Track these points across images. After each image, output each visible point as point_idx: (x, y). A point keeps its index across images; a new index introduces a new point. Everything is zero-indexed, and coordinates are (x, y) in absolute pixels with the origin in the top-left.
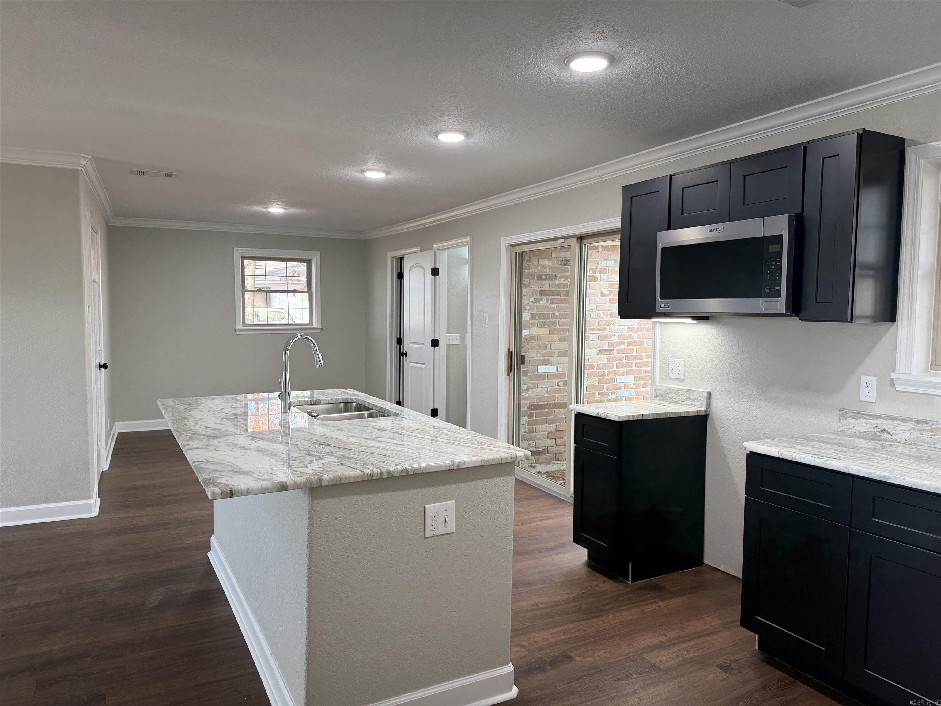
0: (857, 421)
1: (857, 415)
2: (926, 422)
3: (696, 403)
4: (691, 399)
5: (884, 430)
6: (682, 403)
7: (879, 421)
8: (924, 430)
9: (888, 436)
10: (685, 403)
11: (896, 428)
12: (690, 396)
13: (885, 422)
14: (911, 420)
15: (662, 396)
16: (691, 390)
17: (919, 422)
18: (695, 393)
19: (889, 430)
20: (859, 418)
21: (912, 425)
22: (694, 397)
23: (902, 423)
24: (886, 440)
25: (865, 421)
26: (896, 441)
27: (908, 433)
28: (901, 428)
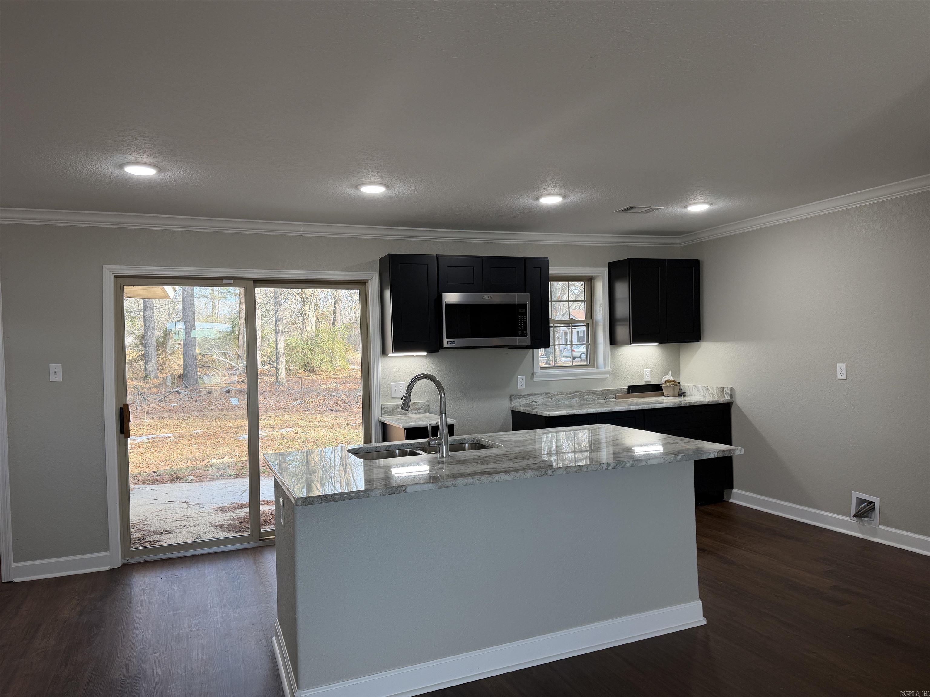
0: (521, 400)
1: (520, 397)
2: (549, 393)
3: (421, 411)
4: (417, 409)
5: (533, 401)
6: (409, 413)
7: (530, 397)
8: (548, 397)
9: (535, 404)
10: (411, 413)
11: (538, 399)
12: (416, 407)
13: (533, 397)
14: (543, 394)
15: (390, 412)
16: (416, 403)
17: (547, 394)
18: (419, 404)
19: (535, 400)
20: (522, 397)
21: (544, 396)
22: (419, 407)
23: (540, 396)
24: (534, 405)
25: (524, 398)
26: (538, 405)
27: (543, 400)
28: (540, 398)
